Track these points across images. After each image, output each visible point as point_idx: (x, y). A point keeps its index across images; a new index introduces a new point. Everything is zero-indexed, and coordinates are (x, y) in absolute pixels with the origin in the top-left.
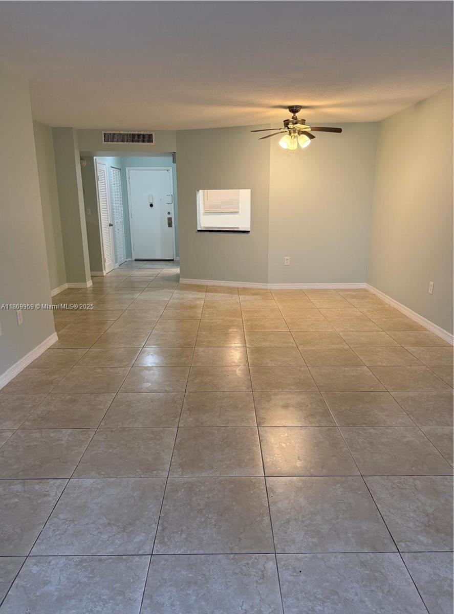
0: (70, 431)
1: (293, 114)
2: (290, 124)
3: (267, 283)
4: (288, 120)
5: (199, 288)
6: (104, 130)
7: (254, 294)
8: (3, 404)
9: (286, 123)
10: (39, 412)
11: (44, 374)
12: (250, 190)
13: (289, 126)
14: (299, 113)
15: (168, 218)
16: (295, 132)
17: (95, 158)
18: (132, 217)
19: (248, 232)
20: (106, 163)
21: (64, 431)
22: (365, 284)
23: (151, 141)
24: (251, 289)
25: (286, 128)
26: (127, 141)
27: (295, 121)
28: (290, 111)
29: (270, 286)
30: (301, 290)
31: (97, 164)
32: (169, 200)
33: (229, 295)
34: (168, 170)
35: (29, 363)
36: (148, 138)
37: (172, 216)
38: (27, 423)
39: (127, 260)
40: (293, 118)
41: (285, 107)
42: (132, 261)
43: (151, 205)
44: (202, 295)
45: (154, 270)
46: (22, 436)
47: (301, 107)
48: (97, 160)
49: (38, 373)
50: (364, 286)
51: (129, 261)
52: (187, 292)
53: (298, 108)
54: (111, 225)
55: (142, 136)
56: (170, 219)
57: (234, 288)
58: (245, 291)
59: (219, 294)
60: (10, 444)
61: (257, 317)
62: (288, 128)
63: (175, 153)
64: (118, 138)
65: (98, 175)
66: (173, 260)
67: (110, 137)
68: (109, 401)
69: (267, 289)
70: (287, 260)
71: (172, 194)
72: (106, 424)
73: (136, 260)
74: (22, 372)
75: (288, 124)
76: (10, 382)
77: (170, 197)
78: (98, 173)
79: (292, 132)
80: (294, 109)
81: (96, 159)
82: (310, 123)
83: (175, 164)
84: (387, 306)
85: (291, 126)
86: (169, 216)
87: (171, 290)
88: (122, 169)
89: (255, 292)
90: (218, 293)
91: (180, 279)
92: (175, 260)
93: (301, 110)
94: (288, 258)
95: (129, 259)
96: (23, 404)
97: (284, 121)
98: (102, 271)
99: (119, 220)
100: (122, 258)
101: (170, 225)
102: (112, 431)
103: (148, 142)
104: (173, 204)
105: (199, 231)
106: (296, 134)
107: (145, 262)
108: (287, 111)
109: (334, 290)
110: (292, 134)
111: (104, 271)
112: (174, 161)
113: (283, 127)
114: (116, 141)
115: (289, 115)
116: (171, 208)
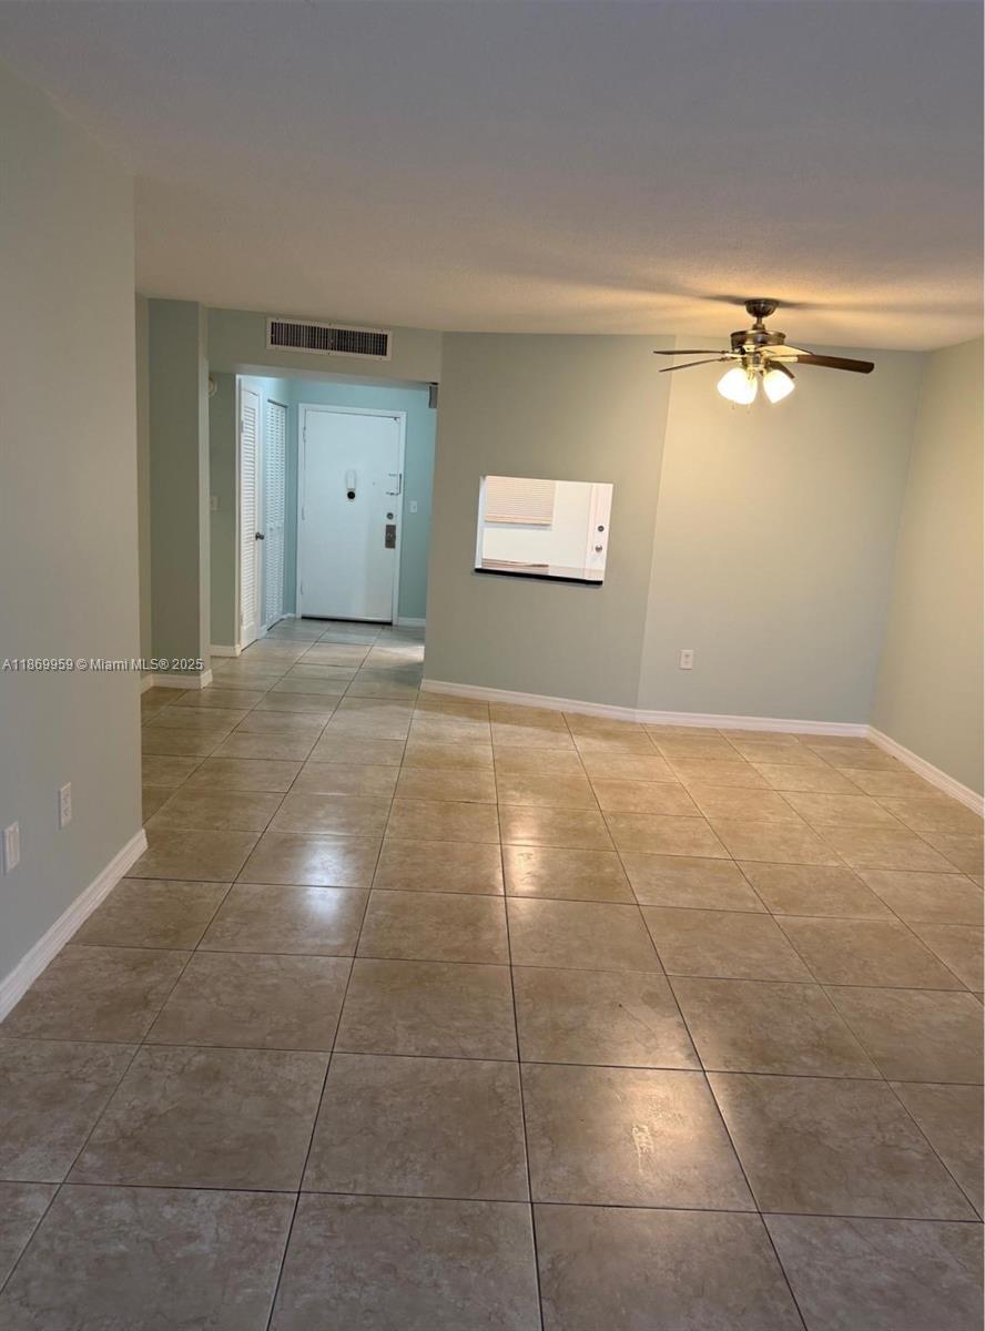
0: (220, 1197)
1: (755, 319)
2: (748, 342)
3: (634, 706)
4: (743, 333)
5: (472, 709)
6: (272, 316)
7: (607, 735)
8: (13, 1077)
9: (738, 340)
10: (120, 1115)
11: (120, 967)
12: (611, 486)
13: (745, 347)
14: (770, 317)
15: (388, 526)
16: (757, 362)
17: (238, 377)
18: (303, 518)
19: (599, 583)
20: (260, 391)
21: (203, 1198)
22: (866, 726)
23: (383, 352)
24: (595, 719)
25: (737, 350)
26: (326, 348)
27: (760, 338)
28: (750, 311)
29: (642, 716)
30: (716, 731)
31: (243, 392)
32: (393, 485)
33: (547, 734)
34: (395, 418)
35: (79, 926)
36: (377, 344)
37: (397, 521)
38: (89, 1158)
39: (284, 617)
40: (755, 328)
41: (736, 301)
42: (295, 618)
43: (351, 495)
44: (481, 729)
45: (351, 649)
46: (79, 1213)
47: (776, 303)
48: (243, 382)
49: (106, 962)
50: (863, 731)
51: (289, 618)
52: (442, 716)
53: (771, 307)
54: (258, 536)
55: (364, 336)
56: (391, 530)
57: (553, 713)
58: (581, 724)
59: (524, 729)
60: (45, 1245)
61: (636, 806)
62: (743, 352)
63: (436, 384)
64: (304, 338)
65: (243, 417)
66: (390, 624)
67: (287, 334)
68: (315, 1082)
69: (634, 723)
70: (687, 656)
71: (401, 471)
72: (319, 1178)
73: (304, 618)
74: (59, 955)
75: (743, 342)
76: (28, 993)
77: (397, 479)
78: (243, 413)
79: (751, 361)
80: (759, 308)
81: (240, 381)
82: (807, 345)
83: (434, 410)
84: (939, 794)
85: (749, 347)
86: (391, 522)
87: (405, 710)
88: (289, 408)
89: (612, 731)
90: (519, 724)
91: (423, 681)
92: (394, 623)
93: (777, 310)
94: (690, 652)
95: (289, 615)
96: (71, 1078)
97: (733, 335)
98: (233, 644)
99: (276, 522)
100: (275, 612)
101: (390, 543)
102: (342, 1208)
103: (376, 352)
104: (401, 496)
105: (478, 571)
106: (761, 367)
107: (327, 625)
108: (743, 309)
109: (795, 735)
110: (751, 367)
111: (237, 646)
112: (433, 402)
113: (729, 348)
114: (298, 345)
115: (745, 320)
116: (396, 505)
